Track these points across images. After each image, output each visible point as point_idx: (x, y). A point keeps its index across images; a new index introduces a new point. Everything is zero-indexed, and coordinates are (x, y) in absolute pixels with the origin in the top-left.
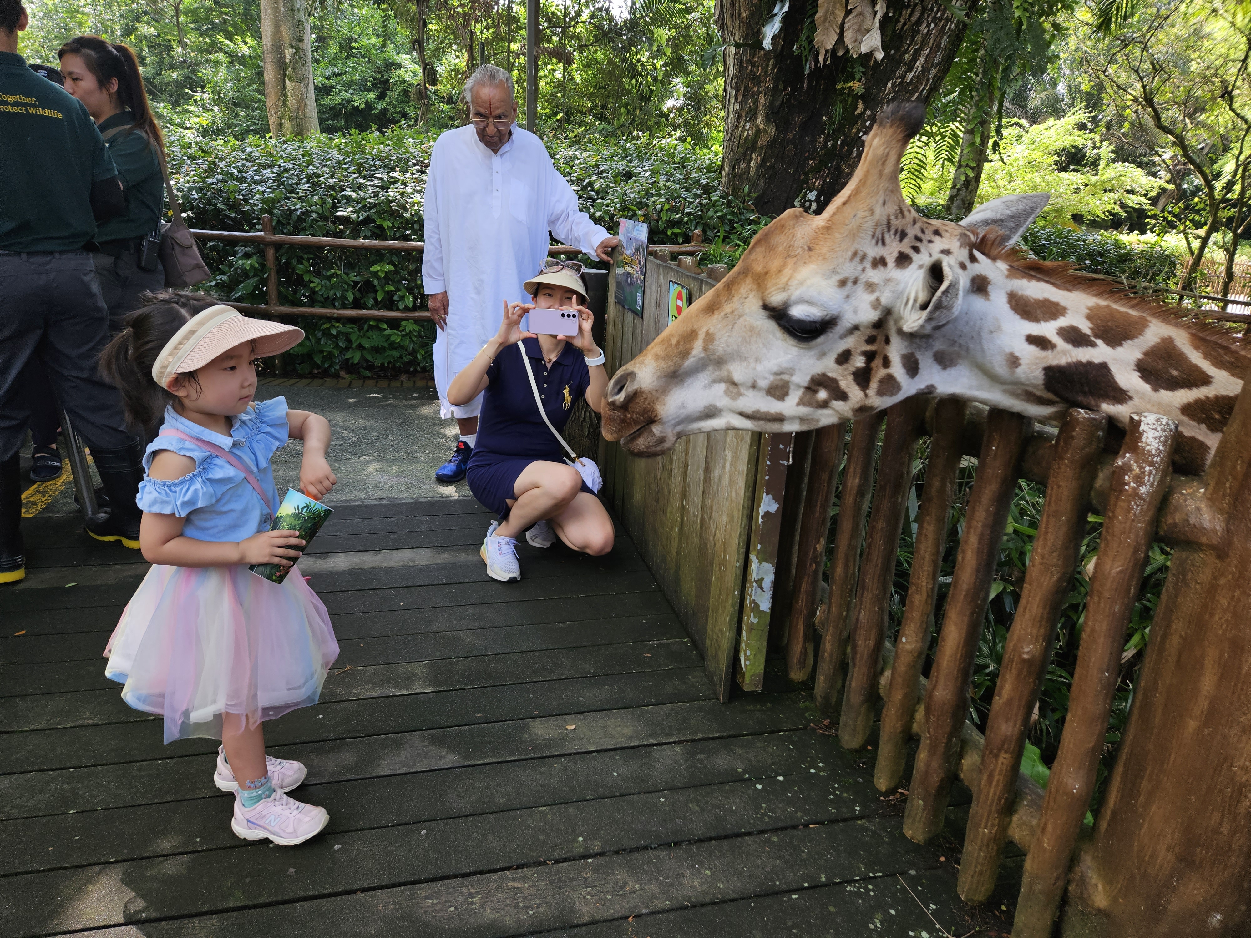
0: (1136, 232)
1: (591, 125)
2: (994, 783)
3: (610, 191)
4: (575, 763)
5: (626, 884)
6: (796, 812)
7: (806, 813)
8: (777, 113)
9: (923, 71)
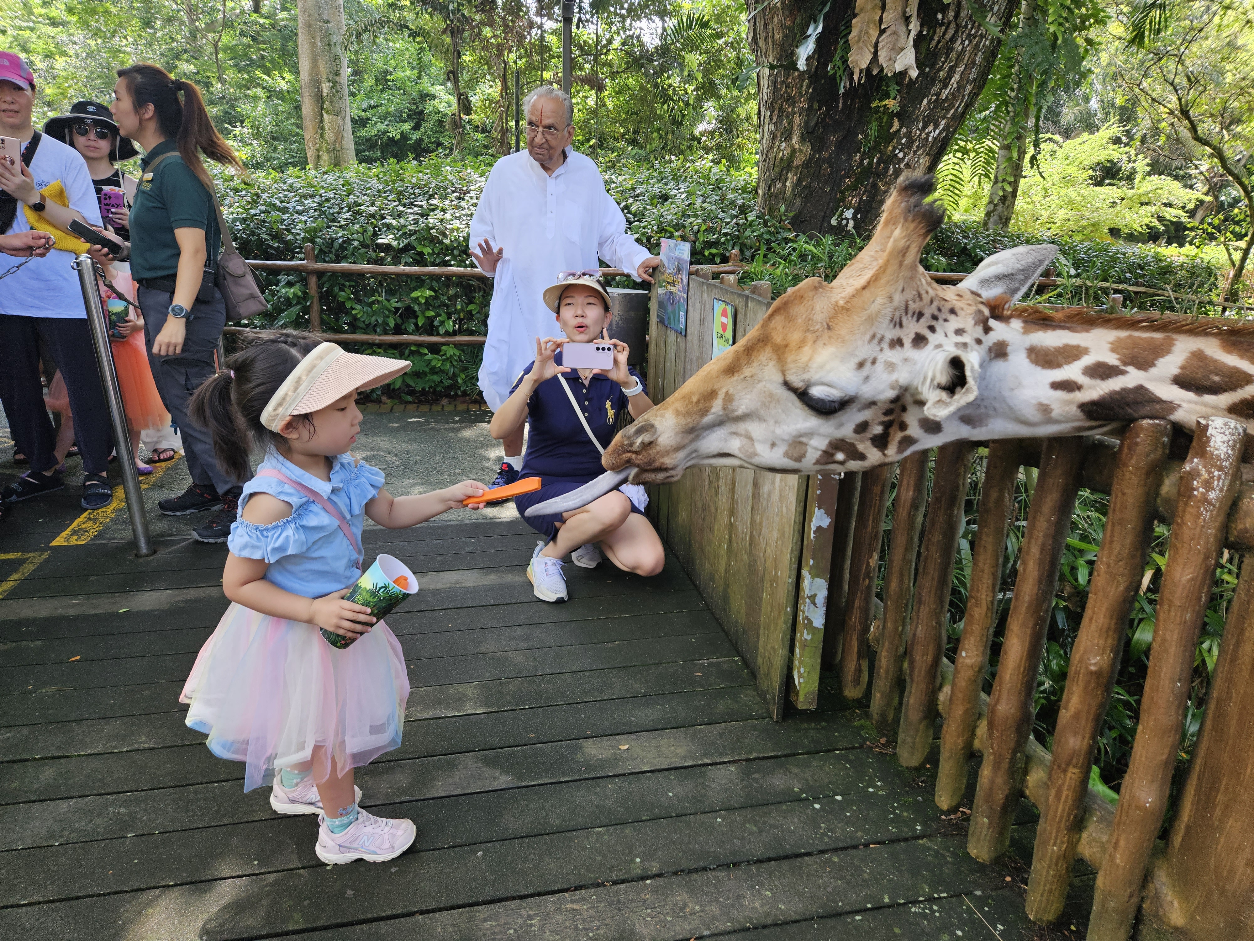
0: (1175, 245)
1: (624, 150)
2: (1063, 799)
3: (647, 213)
4: (630, 783)
5: (685, 905)
6: (856, 832)
7: (866, 832)
8: (812, 133)
9: (959, 88)
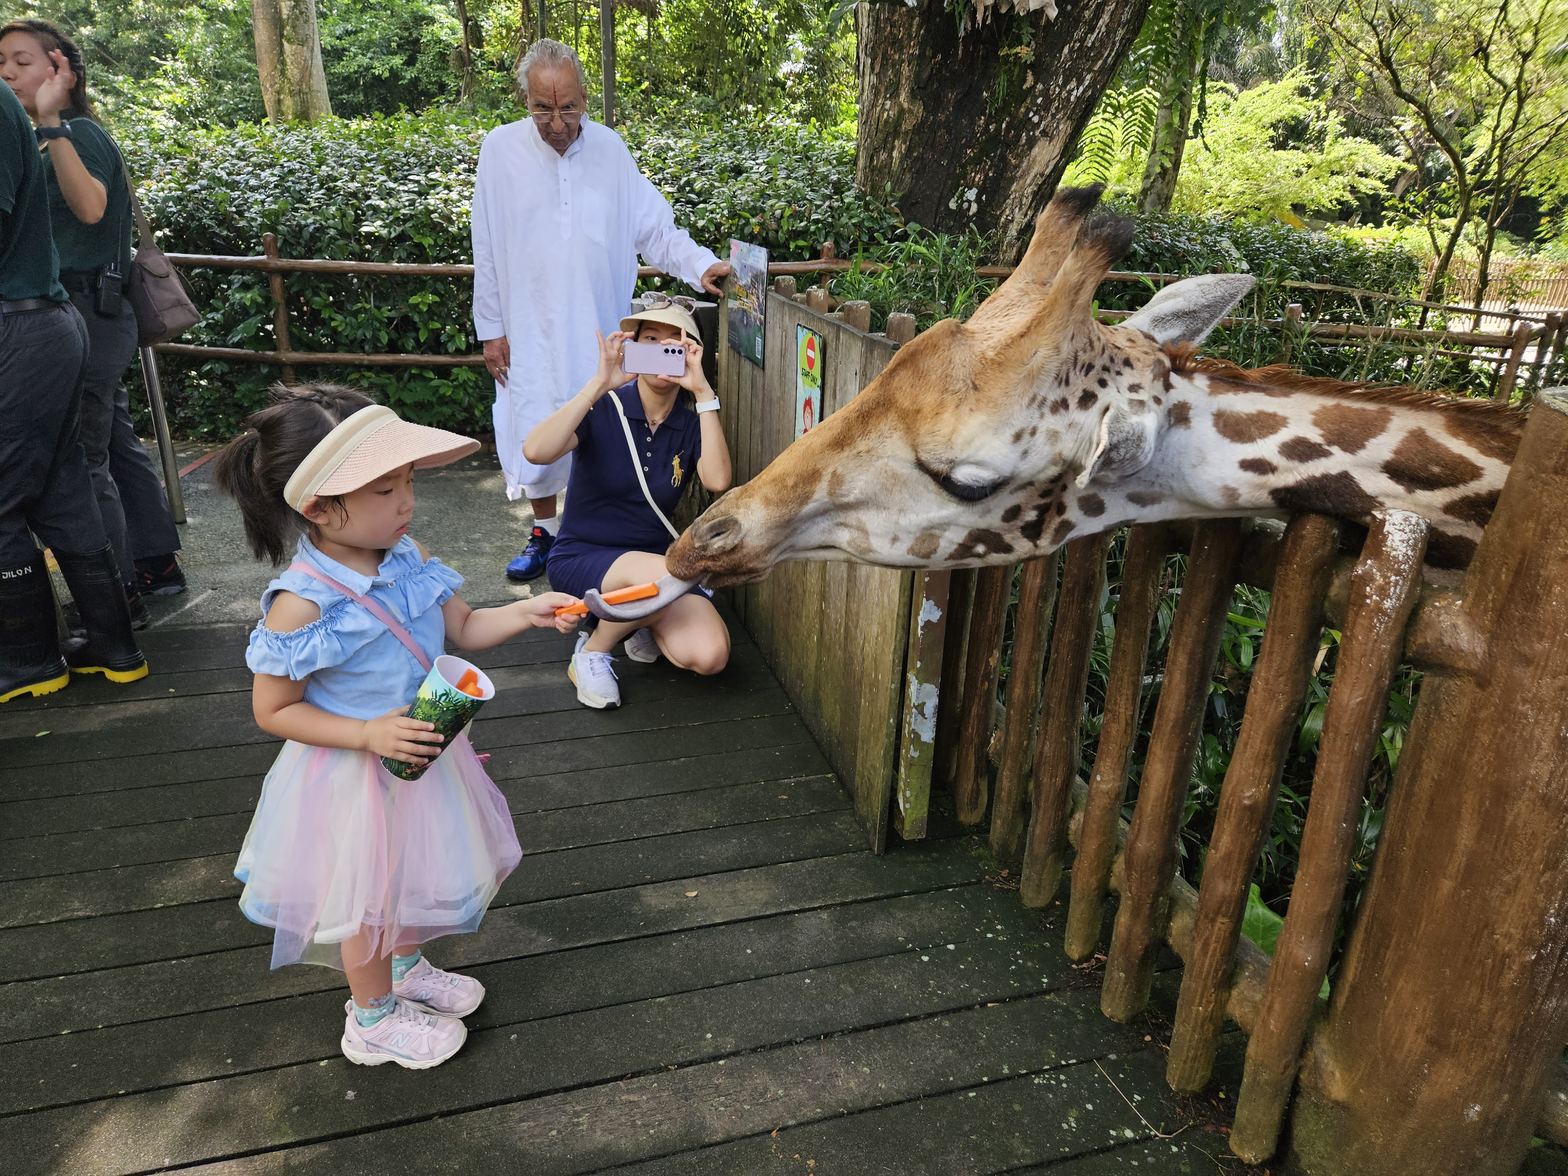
0: (1370, 225)
1: (686, 97)
2: (1210, 953)
3: (715, 192)
4: (699, 940)
5: (766, 1090)
6: (971, 988)
7: (983, 988)
8: (925, 88)
9: (1108, 32)
